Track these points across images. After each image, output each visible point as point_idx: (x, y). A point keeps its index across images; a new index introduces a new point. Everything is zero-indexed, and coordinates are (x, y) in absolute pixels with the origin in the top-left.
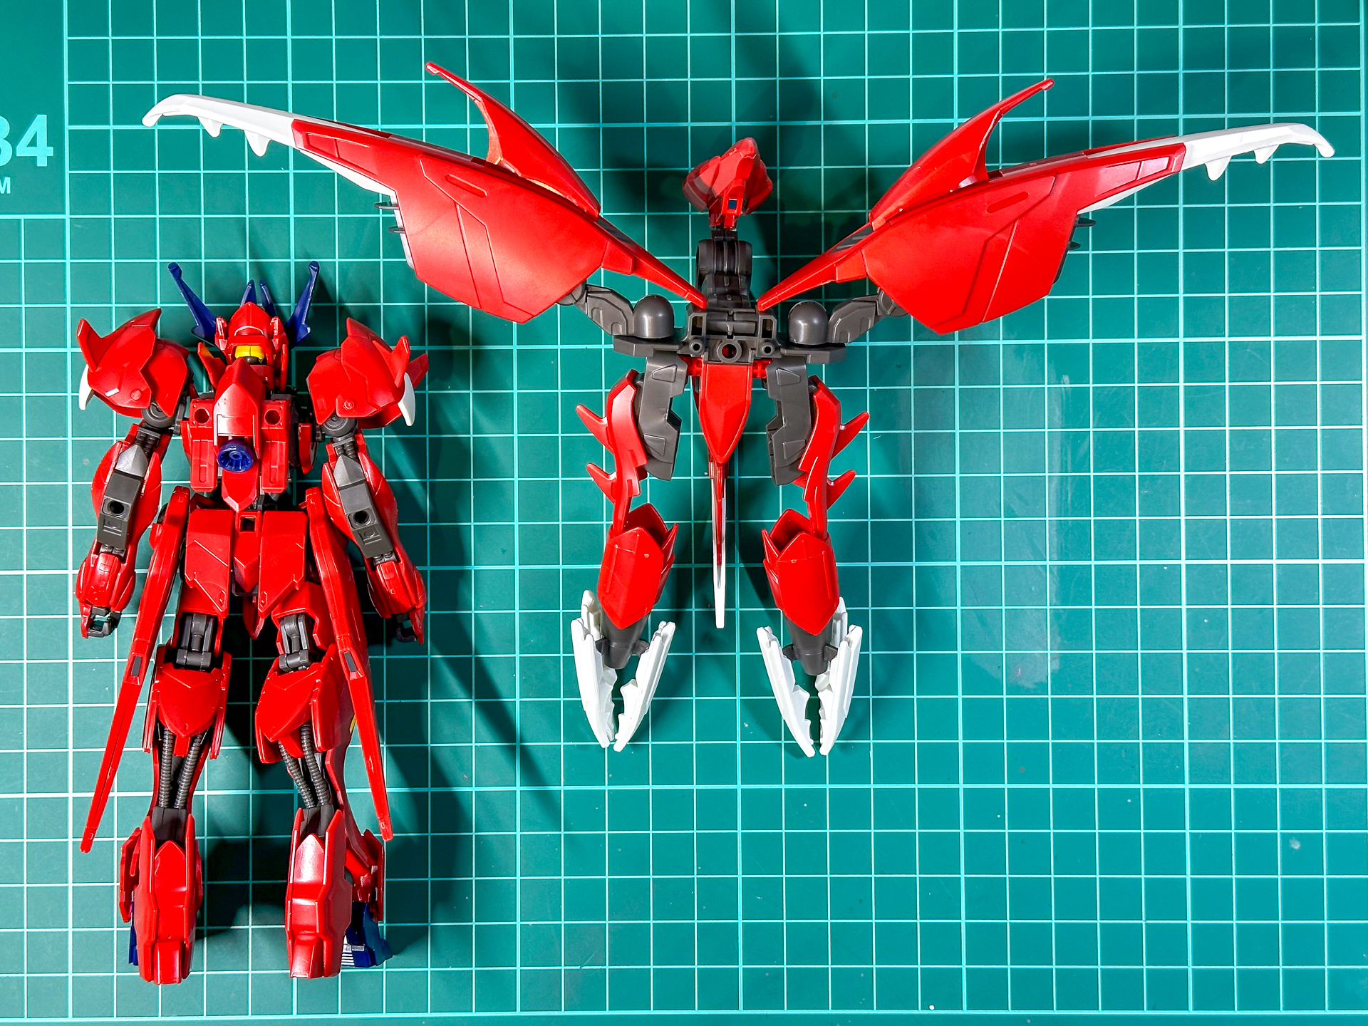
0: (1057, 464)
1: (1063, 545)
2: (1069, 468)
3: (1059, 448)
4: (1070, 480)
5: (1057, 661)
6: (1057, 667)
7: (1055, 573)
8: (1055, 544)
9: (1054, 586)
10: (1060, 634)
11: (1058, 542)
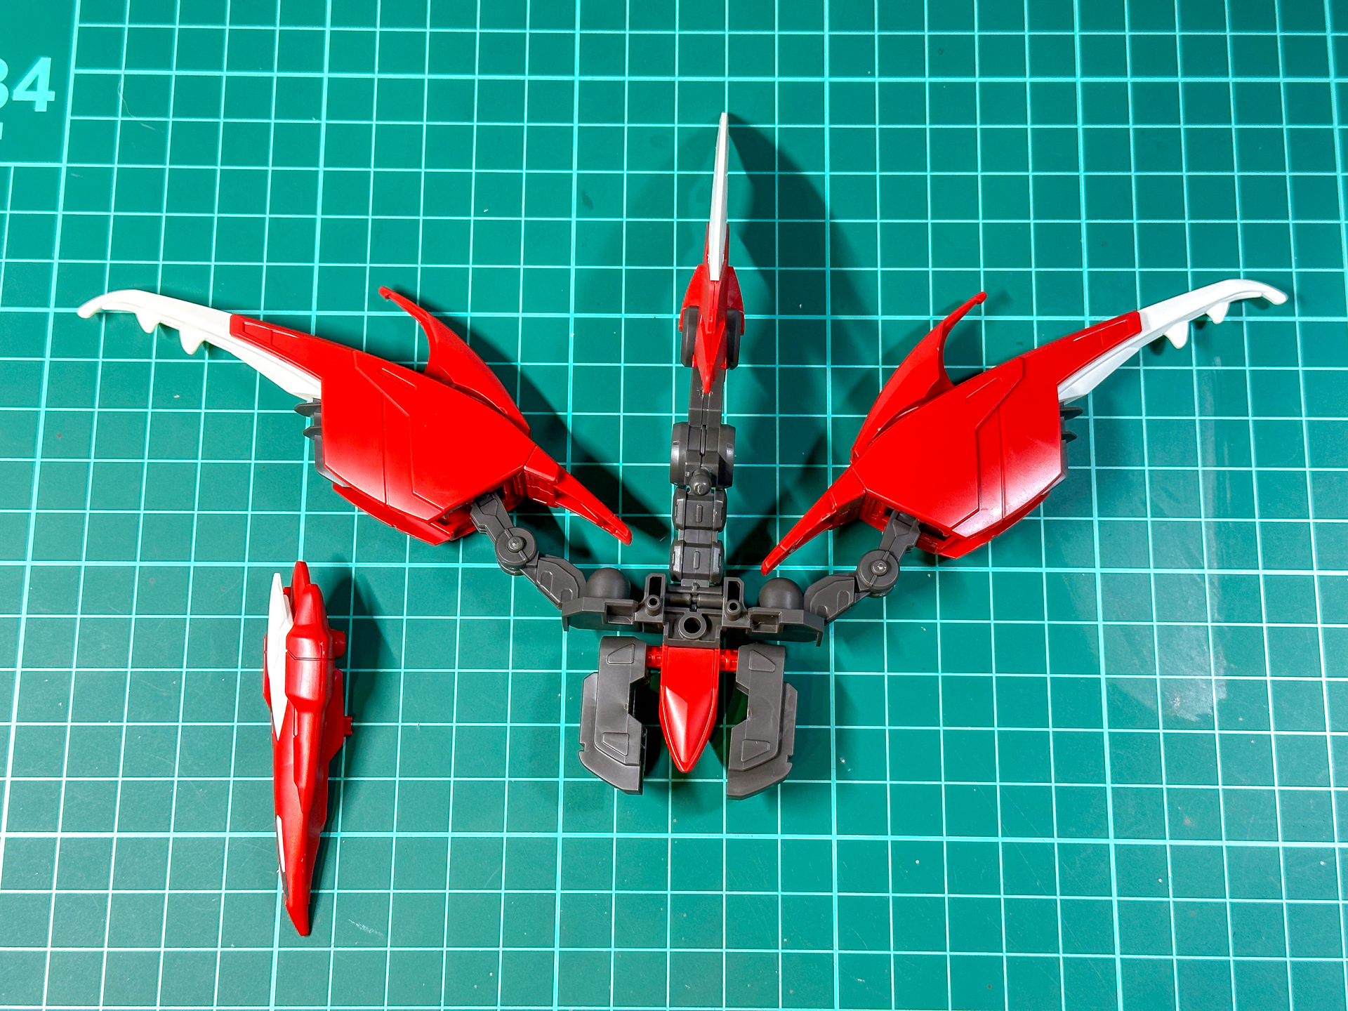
0: (1211, 456)
1: (1224, 550)
2: (1227, 462)
3: (1213, 438)
4: (1228, 476)
5: (1224, 689)
6: (1223, 696)
7: (1216, 584)
8: (1214, 550)
9: (1216, 599)
10: (1226, 657)
11: (1217, 548)
